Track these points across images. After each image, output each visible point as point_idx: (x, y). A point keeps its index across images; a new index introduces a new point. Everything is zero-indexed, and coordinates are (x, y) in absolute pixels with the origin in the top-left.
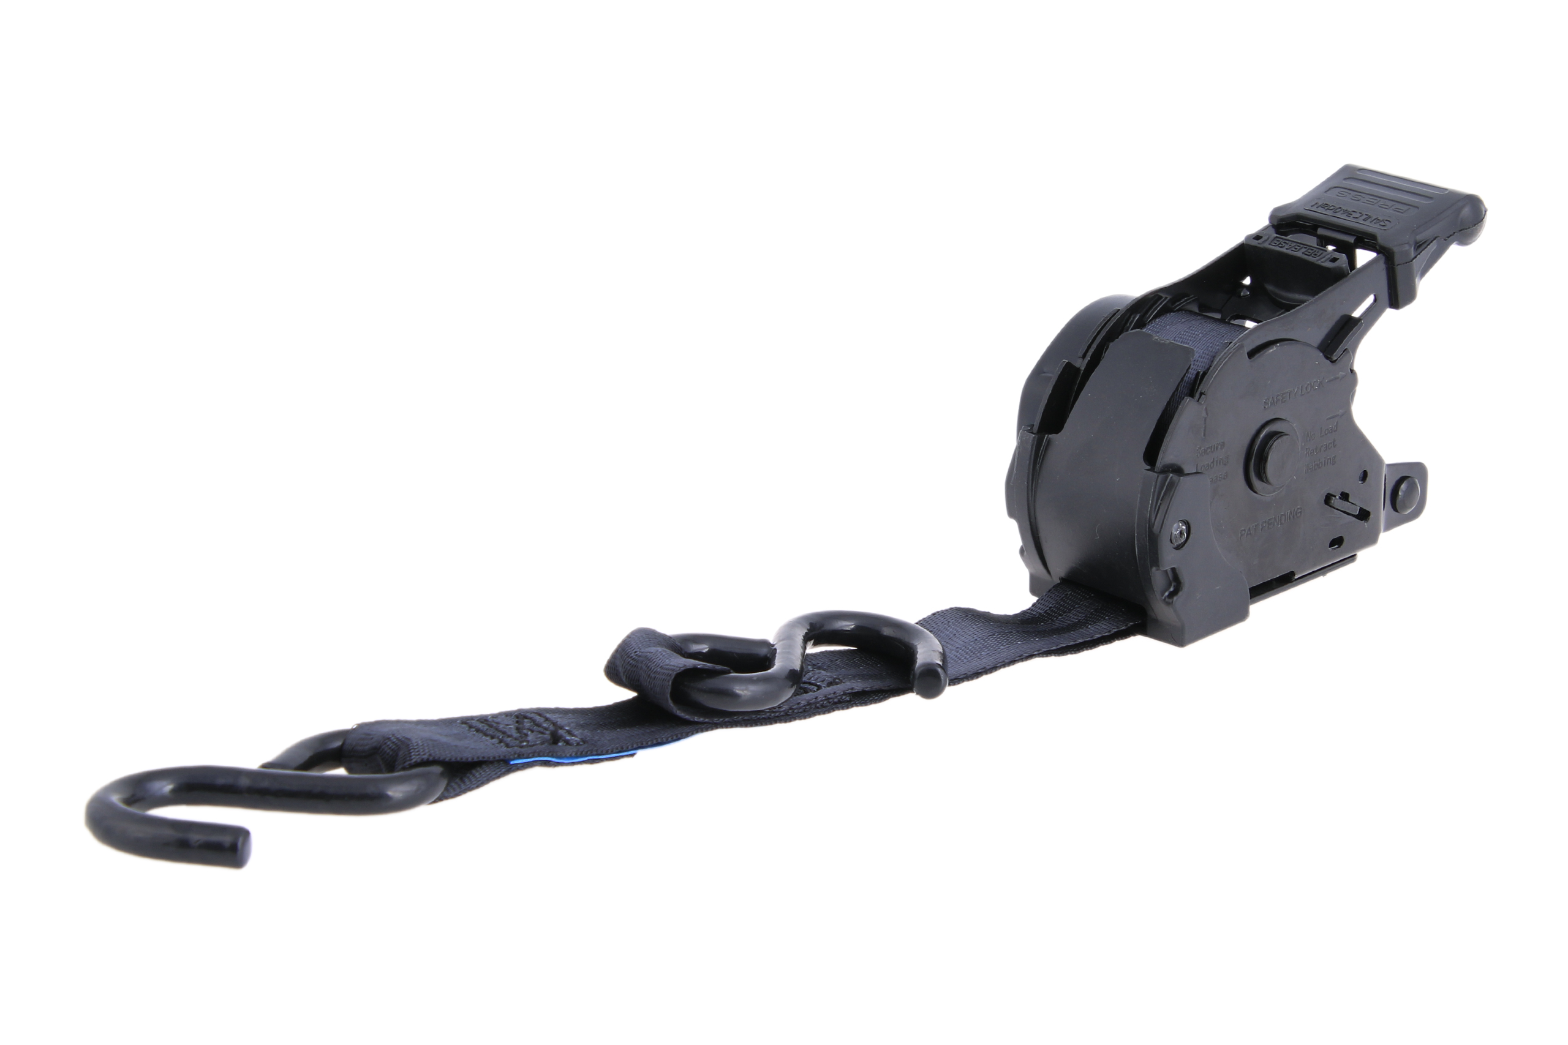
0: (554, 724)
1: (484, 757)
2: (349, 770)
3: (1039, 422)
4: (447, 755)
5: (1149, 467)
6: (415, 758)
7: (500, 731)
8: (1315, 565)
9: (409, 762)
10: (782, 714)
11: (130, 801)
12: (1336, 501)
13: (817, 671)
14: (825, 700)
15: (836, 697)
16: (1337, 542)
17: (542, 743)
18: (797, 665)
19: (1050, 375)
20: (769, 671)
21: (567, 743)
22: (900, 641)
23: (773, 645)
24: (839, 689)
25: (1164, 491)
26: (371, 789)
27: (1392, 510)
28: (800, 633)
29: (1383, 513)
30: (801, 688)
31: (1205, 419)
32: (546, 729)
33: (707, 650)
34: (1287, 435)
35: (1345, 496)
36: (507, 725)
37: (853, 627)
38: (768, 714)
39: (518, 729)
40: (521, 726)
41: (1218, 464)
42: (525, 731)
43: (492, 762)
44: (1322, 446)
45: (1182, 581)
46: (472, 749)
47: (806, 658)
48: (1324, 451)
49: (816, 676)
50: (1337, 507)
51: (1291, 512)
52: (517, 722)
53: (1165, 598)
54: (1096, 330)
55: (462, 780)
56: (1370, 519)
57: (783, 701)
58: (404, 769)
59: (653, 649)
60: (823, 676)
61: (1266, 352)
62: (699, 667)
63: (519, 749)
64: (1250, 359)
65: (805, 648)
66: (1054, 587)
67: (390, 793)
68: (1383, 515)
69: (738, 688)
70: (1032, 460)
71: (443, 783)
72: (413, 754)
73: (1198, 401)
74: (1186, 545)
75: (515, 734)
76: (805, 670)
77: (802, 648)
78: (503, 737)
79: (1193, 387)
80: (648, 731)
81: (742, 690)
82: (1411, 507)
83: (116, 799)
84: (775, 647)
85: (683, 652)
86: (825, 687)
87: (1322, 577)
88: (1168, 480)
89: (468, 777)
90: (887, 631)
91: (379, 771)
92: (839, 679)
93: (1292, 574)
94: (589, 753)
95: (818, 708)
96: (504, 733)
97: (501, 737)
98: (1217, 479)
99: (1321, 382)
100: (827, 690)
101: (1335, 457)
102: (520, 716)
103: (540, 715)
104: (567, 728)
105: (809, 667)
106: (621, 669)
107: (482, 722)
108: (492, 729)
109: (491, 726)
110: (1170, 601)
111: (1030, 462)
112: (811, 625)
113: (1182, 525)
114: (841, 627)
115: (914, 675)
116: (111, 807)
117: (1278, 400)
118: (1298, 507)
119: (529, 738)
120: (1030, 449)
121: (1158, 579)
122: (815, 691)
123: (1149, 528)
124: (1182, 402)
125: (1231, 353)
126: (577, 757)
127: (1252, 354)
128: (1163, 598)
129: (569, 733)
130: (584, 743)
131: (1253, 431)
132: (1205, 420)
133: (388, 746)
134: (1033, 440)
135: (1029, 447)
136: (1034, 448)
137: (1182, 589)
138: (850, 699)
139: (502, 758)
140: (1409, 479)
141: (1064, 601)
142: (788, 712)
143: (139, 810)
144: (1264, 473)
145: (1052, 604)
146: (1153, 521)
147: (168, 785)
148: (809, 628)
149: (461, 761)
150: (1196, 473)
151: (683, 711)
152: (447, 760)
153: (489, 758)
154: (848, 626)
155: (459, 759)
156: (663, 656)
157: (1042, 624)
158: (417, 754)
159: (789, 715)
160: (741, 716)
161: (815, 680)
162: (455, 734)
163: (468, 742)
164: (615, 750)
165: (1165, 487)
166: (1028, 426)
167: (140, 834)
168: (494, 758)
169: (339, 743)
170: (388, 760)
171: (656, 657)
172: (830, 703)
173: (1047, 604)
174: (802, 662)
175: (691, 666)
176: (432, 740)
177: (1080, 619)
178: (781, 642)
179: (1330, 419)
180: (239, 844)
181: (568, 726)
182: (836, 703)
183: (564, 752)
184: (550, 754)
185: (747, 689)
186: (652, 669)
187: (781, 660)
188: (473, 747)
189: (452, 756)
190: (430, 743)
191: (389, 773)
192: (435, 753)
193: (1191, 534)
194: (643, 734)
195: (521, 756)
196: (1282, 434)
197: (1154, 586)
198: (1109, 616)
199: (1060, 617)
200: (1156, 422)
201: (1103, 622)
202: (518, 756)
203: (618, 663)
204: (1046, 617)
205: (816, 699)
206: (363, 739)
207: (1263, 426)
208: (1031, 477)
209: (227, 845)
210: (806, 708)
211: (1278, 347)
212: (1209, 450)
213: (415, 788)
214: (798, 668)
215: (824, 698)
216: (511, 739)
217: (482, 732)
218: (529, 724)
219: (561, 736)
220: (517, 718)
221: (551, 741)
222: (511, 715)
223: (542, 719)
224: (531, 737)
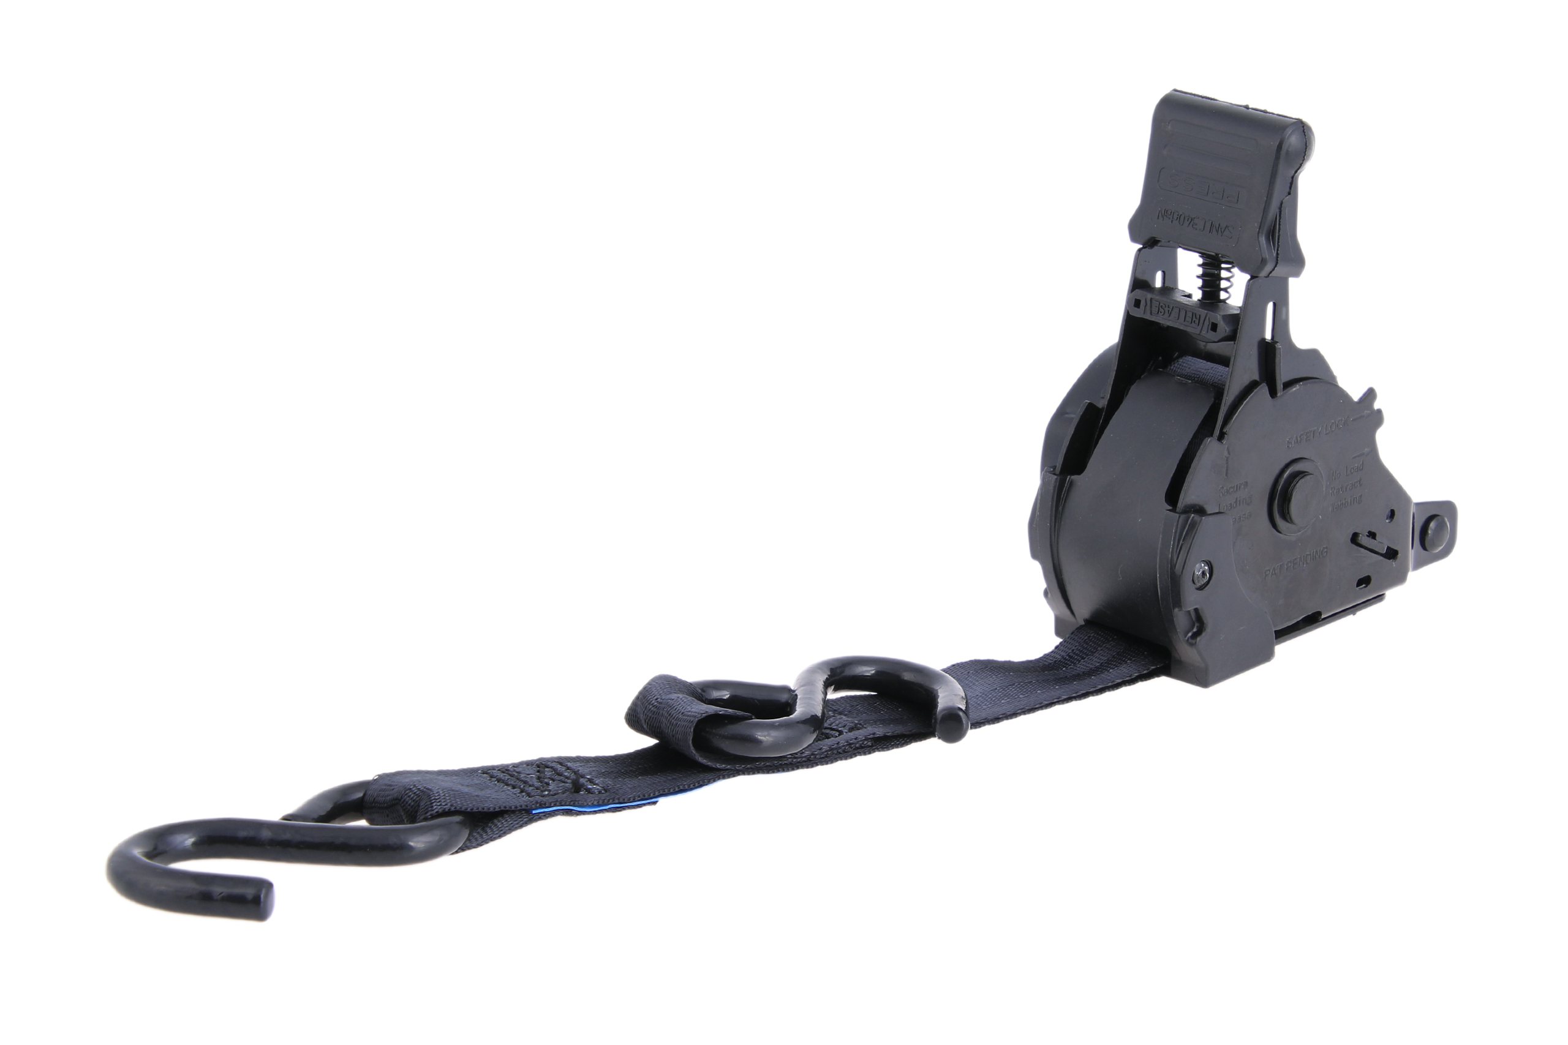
0: (576, 773)
1: (505, 807)
2: (370, 821)
3: (1061, 463)
4: (469, 805)
5: (1170, 508)
6: (437, 808)
7: (522, 781)
8: (1342, 605)
9: (432, 813)
10: (804, 759)
11: (150, 855)
12: (1363, 540)
13: (839, 717)
14: (847, 745)
15: (858, 742)
16: (1365, 581)
17: (563, 792)
18: (818, 711)
19: (1072, 415)
20: (791, 716)
21: (589, 791)
22: (921, 686)
23: (794, 691)
24: (861, 734)
25: (1185, 532)
26: (393, 840)
27: (1421, 550)
28: (821, 678)
29: (1411, 551)
30: (823, 734)
31: (1228, 458)
32: (567, 778)
33: (728, 696)
34: (1311, 475)
35: (1372, 535)
36: (529, 775)
37: (873, 672)
38: (790, 760)
39: (539, 778)
40: (542, 775)
41: (1241, 504)
42: (546, 780)
43: (513, 812)
44: (1347, 485)
45: (1205, 622)
46: (493, 799)
47: (826, 703)
48: (1350, 490)
49: (837, 722)
50: (1364, 546)
51: (1317, 552)
52: (538, 771)
53: (1188, 639)
55: (483, 829)
56: (1398, 558)
57: (805, 746)
58: (426, 819)
59: (674, 696)
60: (844, 721)
61: (1289, 390)
63: (541, 798)
64: (1272, 398)
65: (826, 694)
66: (1077, 629)
67: (412, 844)
68: (1411, 554)
69: (759, 734)
70: (1055, 502)
71: (466, 833)
72: (434, 804)
73: (1218, 441)
74: (1208, 586)
75: (538, 784)
76: (827, 715)
77: (823, 693)
78: (524, 786)
80: (670, 778)
81: (765, 736)
82: (1441, 546)
83: (137, 852)
84: (796, 692)
85: (704, 699)
86: (846, 732)
87: (1349, 616)
88: (1190, 521)
89: (490, 827)
90: (907, 676)
91: (401, 822)
92: (860, 724)
93: (1319, 613)
94: (611, 801)
96: (525, 782)
97: (522, 787)
98: (1240, 519)
99: (1345, 421)
100: (848, 736)
101: (1361, 496)
102: (541, 765)
103: (561, 764)
104: (588, 777)
105: (830, 713)
106: (642, 717)
107: (503, 772)
108: (513, 778)
109: (512, 776)
110: (1194, 641)
111: (1052, 503)
112: (832, 670)
113: (1205, 566)
114: (861, 672)
115: (936, 719)
116: (133, 860)
117: (1302, 440)
118: (1324, 546)
119: (551, 788)
120: (1052, 491)
121: (1181, 619)
122: (836, 737)
123: (1171, 569)
124: (1204, 442)
126: (599, 806)
128: (1186, 638)
129: (591, 781)
130: (606, 792)
131: (1276, 471)
132: (1227, 460)
133: (409, 796)
134: (1056, 482)
135: (1051, 488)
136: (1056, 490)
137: (1205, 630)
138: (872, 744)
139: (524, 807)
140: (1439, 517)
141: (1087, 644)
142: (810, 757)
143: (161, 863)
144: (1288, 513)
145: (1076, 646)
146: (1175, 562)
147: (190, 838)
148: (829, 674)
149: (482, 811)
150: (1219, 513)
151: (706, 758)
152: (469, 810)
153: (511, 807)
154: (869, 671)
155: (480, 809)
156: (685, 703)
157: (1064, 669)
158: (439, 804)
159: (811, 760)
160: (763, 762)
161: (837, 725)
162: (476, 784)
163: (490, 792)
164: (637, 798)
165: (1187, 528)
166: (1051, 467)
167: (163, 888)
168: (516, 807)
169: (360, 795)
170: (409, 810)
171: (678, 703)
172: (852, 748)
173: (1070, 646)
174: (824, 708)
175: (713, 712)
176: (453, 790)
177: (1102, 663)
178: (802, 688)
179: (1355, 457)
180: (262, 896)
181: (590, 774)
182: (858, 748)
183: (586, 801)
184: (572, 803)
185: (769, 735)
186: (672, 713)
187: (802, 705)
188: (494, 797)
189: (474, 805)
190: (452, 793)
191: (410, 823)
192: (456, 802)
193: (1214, 574)
194: (665, 782)
195: (543, 806)
196: (1306, 474)
197: (1177, 627)
198: (1131, 660)
199: (1082, 660)
200: (1178, 462)
201: (1125, 666)
202: (540, 805)
203: (639, 710)
204: (1069, 661)
205: (837, 744)
206: (384, 790)
207: (1287, 466)
208: (1053, 518)
209: (250, 897)
210: (828, 754)
211: (1301, 385)
212: (1232, 490)
213: (437, 838)
214: (819, 714)
215: (846, 743)
216: (532, 788)
217: (503, 782)
218: (550, 773)
219: (583, 785)
220: (539, 767)
221: (573, 790)
222: (532, 765)
223: (564, 769)
224: (552, 786)
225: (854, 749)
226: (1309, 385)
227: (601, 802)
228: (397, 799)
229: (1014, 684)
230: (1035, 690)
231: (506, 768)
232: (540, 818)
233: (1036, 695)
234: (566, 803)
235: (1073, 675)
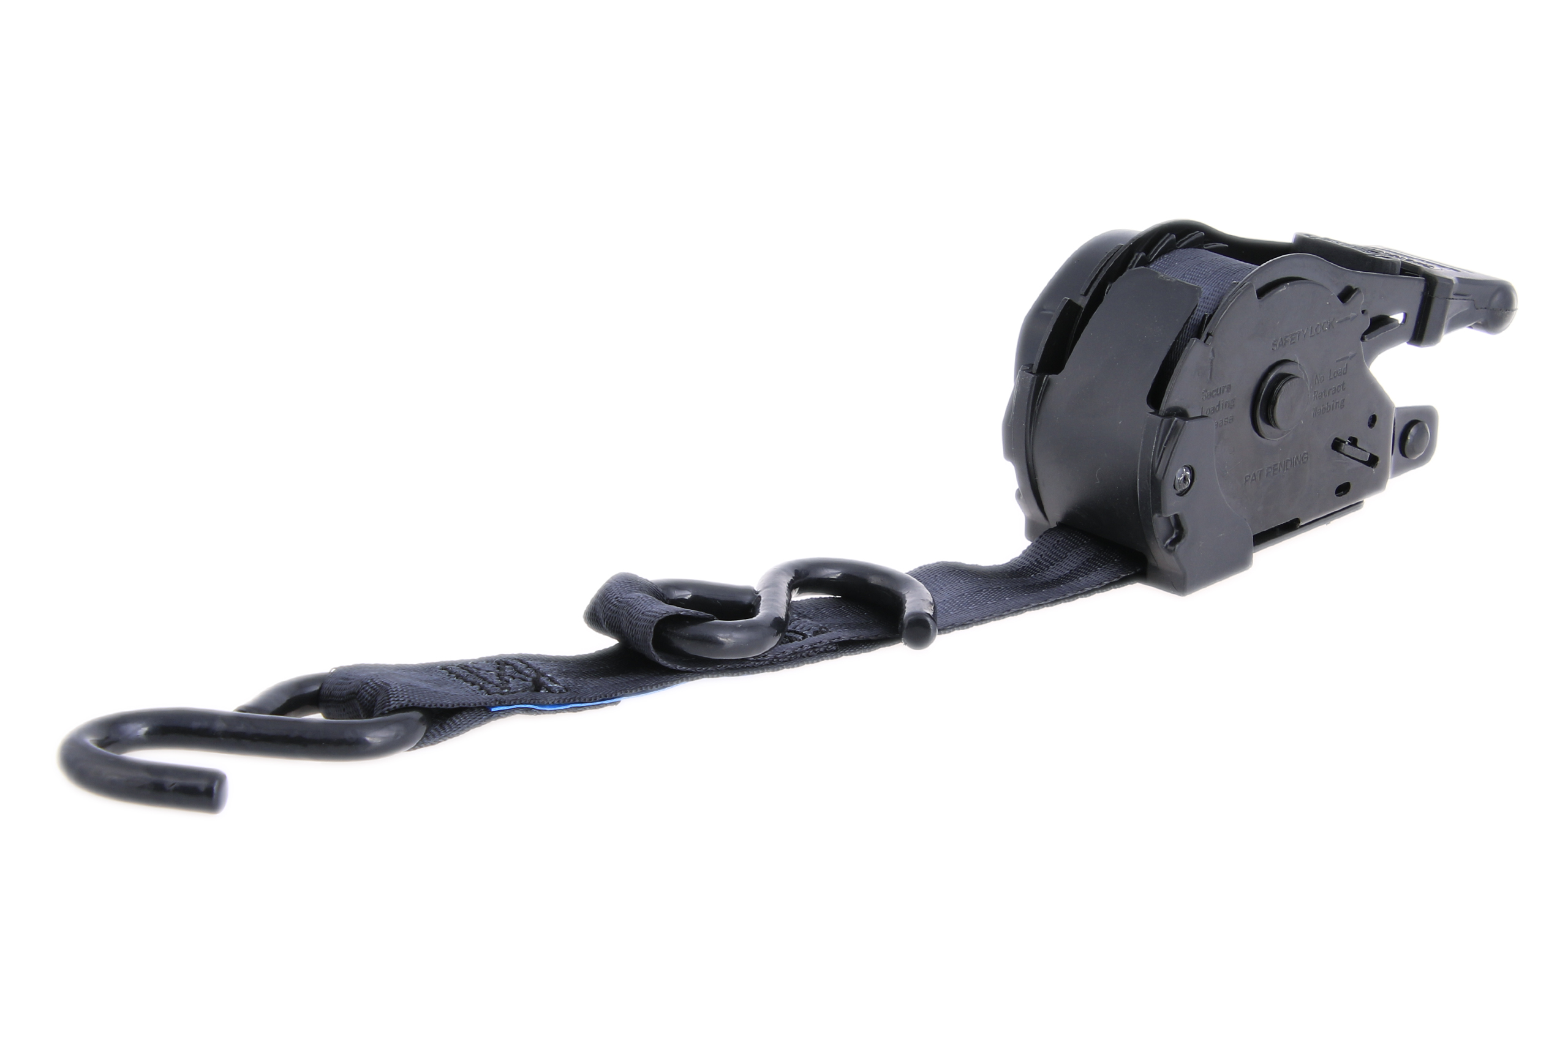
0: (536, 671)
1: (464, 704)
2: (327, 715)
3: (1039, 361)
4: (427, 702)
5: (1152, 411)
6: (394, 704)
7: (481, 677)
8: (1320, 512)
9: (389, 708)
10: (766, 662)
11: (103, 744)
12: (1347, 448)
13: (803, 620)
14: (811, 649)
15: (822, 646)
16: (1343, 489)
17: (524, 691)
18: (782, 614)
19: (1050, 312)
20: (754, 618)
21: (550, 690)
22: (888, 590)
23: (757, 593)
24: (825, 638)
25: (1168, 435)
26: (348, 735)
27: (1400, 455)
28: (786, 580)
29: (1391, 458)
30: (786, 637)
31: (1212, 361)
32: (528, 676)
33: (689, 596)
34: (1297, 377)
35: (1354, 442)
36: (488, 671)
37: (839, 575)
38: (752, 663)
39: (499, 675)
40: (502, 672)
41: (1224, 407)
42: (506, 678)
43: (472, 709)
44: (1331, 389)
45: (1185, 528)
46: (452, 695)
47: (790, 605)
48: (1333, 394)
49: (801, 625)
50: (1347, 454)
51: (1297, 458)
52: (498, 668)
53: (1167, 546)
54: (1098, 267)
55: (441, 726)
56: (1378, 465)
57: (767, 649)
58: (383, 714)
59: (634, 595)
60: (809, 624)
61: (1276, 291)
62: (682, 613)
63: (501, 696)
64: (1259, 299)
65: (790, 596)
66: (1045, 533)
67: (368, 739)
68: (1391, 459)
69: (721, 635)
70: (1031, 402)
71: (423, 729)
72: (392, 699)
73: (1205, 342)
74: (1189, 492)
75: (498, 682)
76: (791, 618)
77: (787, 595)
78: (483, 683)
79: (1199, 329)
80: (632, 679)
81: (727, 638)
82: (1420, 452)
83: (90, 740)
84: (760, 594)
85: (665, 599)
86: (811, 636)
87: (1325, 525)
88: (1172, 425)
89: (448, 724)
90: (874, 580)
91: (358, 717)
92: (825, 628)
93: (1297, 521)
94: (572, 700)
95: (804, 657)
96: (485, 679)
97: (481, 683)
98: (1222, 423)
99: (1331, 323)
100: (811, 639)
101: (1343, 400)
102: (501, 664)
103: (521, 661)
104: (549, 675)
105: (795, 615)
106: (601, 616)
107: (463, 668)
108: (473, 675)
109: (471, 672)
110: (1172, 548)
111: (1028, 403)
112: (797, 572)
113: (1186, 471)
114: (826, 575)
115: (902, 625)
116: (85, 748)
117: (1287, 341)
118: (1305, 452)
119: (510, 685)
120: (1029, 390)
121: (1160, 526)
122: (800, 640)
123: (1152, 473)
124: (1188, 344)
125: (1239, 292)
126: (560, 705)
127: (1262, 293)
128: (1165, 545)
129: (552, 680)
130: (567, 691)
131: (1259, 375)
132: (1211, 363)
133: (367, 691)
134: (1032, 381)
135: (1028, 388)
136: (1033, 389)
137: (1184, 536)
138: (837, 648)
139: (483, 705)
140: (1419, 423)
141: (1056, 548)
142: (773, 661)
143: (113, 752)
144: (1273, 417)
145: (1044, 551)
146: (1156, 466)
147: (143, 727)
148: (794, 576)
149: (441, 707)
150: (1202, 417)
151: (666, 659)
152: (427, 706)
153: (470, 705)
154: (835, 574)
155: (439, 706)
156: (645, 602)
157: (1033, 575)
158: (396, 699)
159: (773, 664)
160: (725, 664)
161: (801, 629)
162: (435, 680)
163: (448, 688)
164: (598, 699)
165: (1169, 432)
166: (1027, 365)
167: (115, 777)
168: (475, 705)
169: (317, 688)
170: (366, 705)
171: (638, 603)
172: (816, 652)
173: (1038, 551)
174: (788, 610)
175: (674, 613)
176: (411, 686)
177: (1071, 570)
178: (766, 590)
179: (1339, 360)
180: (215, 788)
181: (551, 673)
182: (821, 652)
183: (546, 700)
184: (532, 701)
185: (730, 637)
186: (634, 616)
187: (765, 607)
188: (453, 693)
189: (432, 702)
190: (410, 688)
191: (367, 718)
192: (414, 698)
193: (1195, 480)
194: (627, 682)
195: (503, 704)
196: (1292, 376)
197: (1156, 533)
198: (1100, 567)
199: (1051, 567)
200: (1161, 363)
201: (1094, 573)
202: (500, 703)
203: (598, 609)
204: (1037, 567)
205: (801, 647)
206: (341, 684)
207: (1272, 368)
208: (1029, 418)
209: (203, 789)
210: (791, 658)
211: (1288, 286)
212: (1214, 393)
213: (393, 734)
214: (783, 616)
215: (810, 647)
216: (492, 685)
217: (462, 679)
218: (511, 670)
219: (544, 683)
220: (499, 664)
221: (533, 689)
222: (492, 661)
223: (524, 666)
224: (512, 684)
225: (818, 653)
226: (1296, 287)
227: (561, 701)
228: (354, 693)
229: (982, 590)
230: (1003, 597)
231: (465, 664)
232: (499, 717)
233: (1004, 602)
234: (526, 701)
235: (1042, 582)
